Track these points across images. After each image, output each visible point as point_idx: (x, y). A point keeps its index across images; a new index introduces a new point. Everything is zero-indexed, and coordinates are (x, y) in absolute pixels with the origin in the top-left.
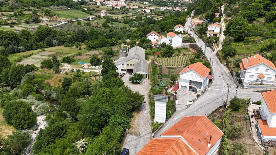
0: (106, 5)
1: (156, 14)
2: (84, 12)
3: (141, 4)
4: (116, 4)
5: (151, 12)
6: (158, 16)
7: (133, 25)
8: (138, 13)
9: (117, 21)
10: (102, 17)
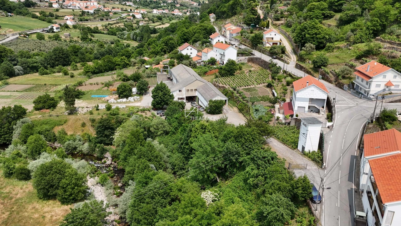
0: (69, 7)
1: (150, 20)
2: (36, 19)
3: (123, 5)
4: (85, 5)
5: (143, 18)
6: (154, 22)
7: (124, 37)
8: (123, 18)
9: (96, 31)
10: (71, 27)
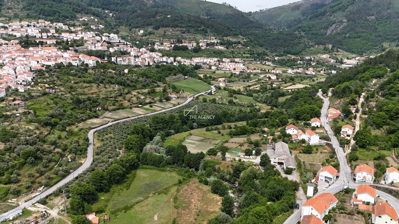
0: (222, 69)
1: (283, 81)
2: (201, 81)
3: (263, 65)
4: (234, 67)
5: (277, 79)
6: (286, 83)
7: (258, 100)
8: (261, 80)
9: (239, 92)
10: (222, 88)
